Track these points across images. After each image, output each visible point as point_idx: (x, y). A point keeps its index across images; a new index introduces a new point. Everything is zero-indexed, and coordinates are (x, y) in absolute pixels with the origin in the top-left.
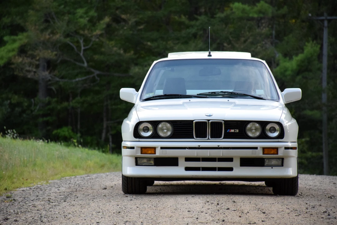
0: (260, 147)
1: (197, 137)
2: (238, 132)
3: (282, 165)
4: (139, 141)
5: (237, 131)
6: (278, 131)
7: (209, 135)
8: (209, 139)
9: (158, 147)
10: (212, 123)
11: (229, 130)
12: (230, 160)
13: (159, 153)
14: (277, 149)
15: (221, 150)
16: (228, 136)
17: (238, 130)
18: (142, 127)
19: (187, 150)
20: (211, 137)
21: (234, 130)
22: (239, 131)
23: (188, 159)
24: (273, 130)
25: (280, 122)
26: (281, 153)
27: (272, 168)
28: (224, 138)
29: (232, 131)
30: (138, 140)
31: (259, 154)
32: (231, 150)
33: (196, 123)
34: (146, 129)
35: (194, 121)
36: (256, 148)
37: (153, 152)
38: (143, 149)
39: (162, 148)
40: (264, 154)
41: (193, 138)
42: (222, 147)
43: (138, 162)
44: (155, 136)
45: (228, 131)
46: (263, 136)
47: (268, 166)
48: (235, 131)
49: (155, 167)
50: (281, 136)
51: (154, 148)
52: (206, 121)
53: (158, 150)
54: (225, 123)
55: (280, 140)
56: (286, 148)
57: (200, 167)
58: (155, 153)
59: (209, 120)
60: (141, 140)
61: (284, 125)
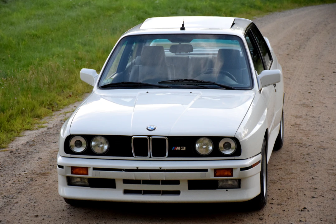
0: (211, 169)
1: (136, 155)
2: (185, 149)
3: (239, 187)
5: (184, 148)
6: (232, 149)
7: (150, 153)
8: (150, 157)
9: (90, 168)
10: (153, 139)
11: (174, 147)
13: (91, 174)
14: (231, 170)
15: (164, 173)
16: (174, 154)
17: (185, 148)
18: (72, 142)
19: (123, 172)
20: (153, 156)
21: (180, 147)
22: (186, 148)
23: (126, 181)
24: (228, 146)
25: (235, 137)
26: (236, 175)
27: (227, 190)
28: (168, 156)
29: (178, 148)
30: (69, 155)
31: (210, 176)
32: (176, 173)
33: (135, 139)
34: (79, 144)
35: (132, 137)
36: (206, 170)
37: (85, 172)
38: (74, 169)
39: (95, 169)
40: (215, 176)
41: (133, 156)
42: (164, 170)
43: (70, 182)
44: (89, 152)
45: (173, 149)
46: (216, 153)
47: (222, 188)
48: (181, 148)
49: (89, 188)
50: (238, 152)
51: (87, 169)
52: (147, 137)
53: (91, 172)
54: (168, 139)
55: (236, 158)
56: (242, 169)
57: (141, 190)
58: (87, 174)
59: (149, 136)
60: (73, 156)
61: (240, 141)
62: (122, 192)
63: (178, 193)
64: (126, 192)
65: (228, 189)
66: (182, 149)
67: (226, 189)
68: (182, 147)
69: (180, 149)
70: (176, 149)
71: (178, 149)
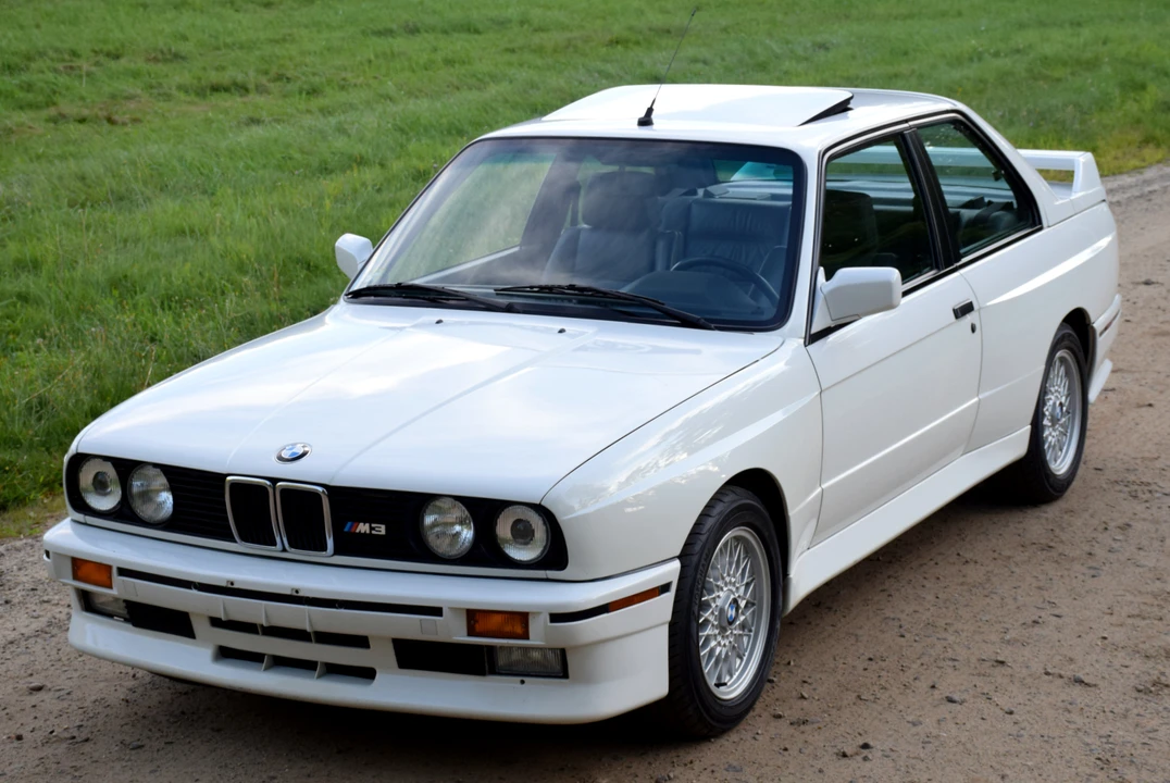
0: (454, 610)
1: (243, 537)
2: (383, 532)
3: (564, 673)
4: (85, 524)
5: (382, 530)
6: (538, 537)
7: (281, 537)
8: (284, 550)
10: (284, 491)
11: (349, 524)
12: (361, 642)
13: (120, 588)
14: (522, 618)
15: (306, 607)
16: (350, 546)
17: (383, 527)
19: (194, 592)
20: (292, 545)
21: (367, 525)
22: (387, 530)
23: (216, 622)
24: (523, 533)
25: (543, 503)
27: (523, 682)
28: (337, 552)
29: (363, 528)
30: (81, 517)
32: (342, 611)
33: (234, 485)
35: (227, 479)
36: (437, 611)
37: (104, 580)
38: (76, 564)
39: (123, 571)
40: (472, 633)
41: (232, 540)
42: (308, 598)
44: (125, 513)
45: (346, 529)
48: (372, 529)
49: (130, 626)
51: (108, 570)
52: (266, 482)
53: (117, 579)
54: (329, 496)
55: (551, 574)
56: (557, 618)
57: (264, 655)
58: (111, 587)
59: (274, 481)
60: (90, 520)
61: (562, 518)
62: (208, 652)
63: (367, 674)
64: (225, 654)
65: (524, 679)
66: (373, 532)
67: (520, 678)
68: (373, 525)
69: (368, 532)
70: (357, 531)
71: (363, 531)
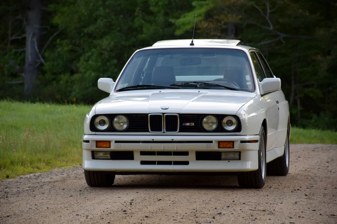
0: (216, 141)
1: (152, 130)
2: (193, 125)
3: (240, 159)
4: (95, 135)
5: (193, 124)
6: (234, 124)
7: (164, 129)
8: (164, 132)
9: (112, 141)
10: (166, 116)
11: (184, 123)
12: (186, 153)
13: (114, 147)
14: (232, 142)
15: (175, 144)
16: (184, 129)
18: (98, 120)
19: (141, 144)
20: (166, 131)
21: (189, 123)
23: (143, 153)
24: (230, 123)
25: (236, 115)
26: (237, 147)
27: (229, 162)
28: (179, 132)
29: (188, 124)
30: (94, 133)
31: (214, 147)
32: (186, 144)
33: (151, 116)
34: (103, 123)
35: (149, 115)
36: (211, 142)
37: (108, 146)
38: (98, 143)
39: (116, 142)
40: (219, 147)
41: (149, 132)
42: (176, 141)
43: (94, 156)
44: (111, 129)
45: (183, 125)
46: (220, 129)
47: (225, 159)
48: (190, 124)
49: (111, 160)
50: (239, 129)
51: (109, 142)
52: (161, 114)
53: (113, 144)
54: (180, 116)
55: (237, 133)
56: (242, 142)
57: (156, 161)
58: (110, 147)
59: (164, 114)
60: (97, 133)
61: (241, 118)
62: (139, 162)
63: (187, 163)
64: (143, 163)
66: (191, 125)
69: (189, 125)
70: (186, 125)
